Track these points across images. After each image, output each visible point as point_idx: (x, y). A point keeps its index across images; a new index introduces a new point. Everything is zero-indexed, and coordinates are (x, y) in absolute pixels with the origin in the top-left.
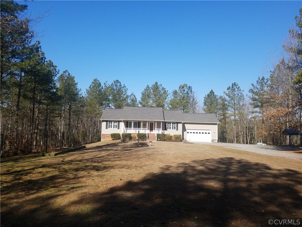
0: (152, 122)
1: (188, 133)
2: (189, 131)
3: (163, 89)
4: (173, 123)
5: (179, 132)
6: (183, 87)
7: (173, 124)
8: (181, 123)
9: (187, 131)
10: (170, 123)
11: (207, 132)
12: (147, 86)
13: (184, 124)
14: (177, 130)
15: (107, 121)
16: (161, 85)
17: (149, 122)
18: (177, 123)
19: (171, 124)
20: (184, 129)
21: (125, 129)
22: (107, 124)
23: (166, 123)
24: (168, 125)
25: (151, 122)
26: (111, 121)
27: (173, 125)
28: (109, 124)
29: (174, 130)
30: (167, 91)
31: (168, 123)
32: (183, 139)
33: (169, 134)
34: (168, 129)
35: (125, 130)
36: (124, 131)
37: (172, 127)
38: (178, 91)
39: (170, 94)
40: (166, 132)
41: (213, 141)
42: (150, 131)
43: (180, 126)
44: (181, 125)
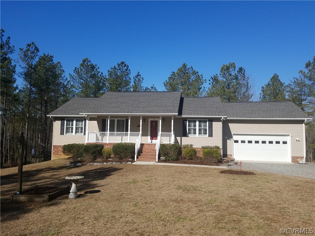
0: (156, 119)
1: (236, 142)
2: (239, 138)
3: (195, 73)
4: (202, 120)
5: (216, 141)
6: (228, 68)
7: (200, 122)
8: (218, 120)
9: (235, 138)
10: (193, 120)
11: (281, 139)
12: (172, 74)
13: (226, 124)
14: (211, 135)
15: (62, 119)
16: (191, 67)
17: (150, 120)
18: (211, 120)
19: (197, 123)
20: (227, 135)
21: (99, 134)
22: (62, 125)
23: (185, 120)
24: (189, 126)
25: (152, 119)
26: (70, 120)
27: (200, 126)
28: (67, 125)
29: (203, 136)
30: (201, 76)
31: (189, 122)
32: (225, 155)
33: (191, 146)
34: (189, 133)
35: (100, 138)
36: (97, 138)
37: (200, 130)
38: (220, 75)
39: (205, 80)
40: (185, 141)
41: (294, 159)
42: (152, 139)
43: (218, 127)
44: (220, 124)
